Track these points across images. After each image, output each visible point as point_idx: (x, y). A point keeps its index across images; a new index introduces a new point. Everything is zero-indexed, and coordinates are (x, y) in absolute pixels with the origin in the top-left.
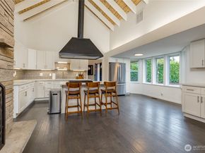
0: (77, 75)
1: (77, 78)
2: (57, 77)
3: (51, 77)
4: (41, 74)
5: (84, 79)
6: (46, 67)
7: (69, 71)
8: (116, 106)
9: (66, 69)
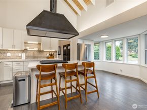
0: (48, 55)
1: (48, 58)
2: (27, 57)
3: (20, 57)
4: (9, 54)
5: (55, 59)
6: (14, 46)
7: (40, 51)
8: (95, 89)
9: (36, 49)
